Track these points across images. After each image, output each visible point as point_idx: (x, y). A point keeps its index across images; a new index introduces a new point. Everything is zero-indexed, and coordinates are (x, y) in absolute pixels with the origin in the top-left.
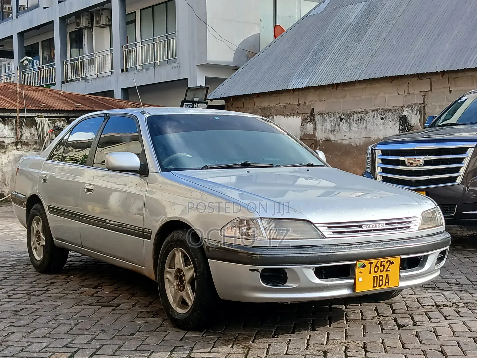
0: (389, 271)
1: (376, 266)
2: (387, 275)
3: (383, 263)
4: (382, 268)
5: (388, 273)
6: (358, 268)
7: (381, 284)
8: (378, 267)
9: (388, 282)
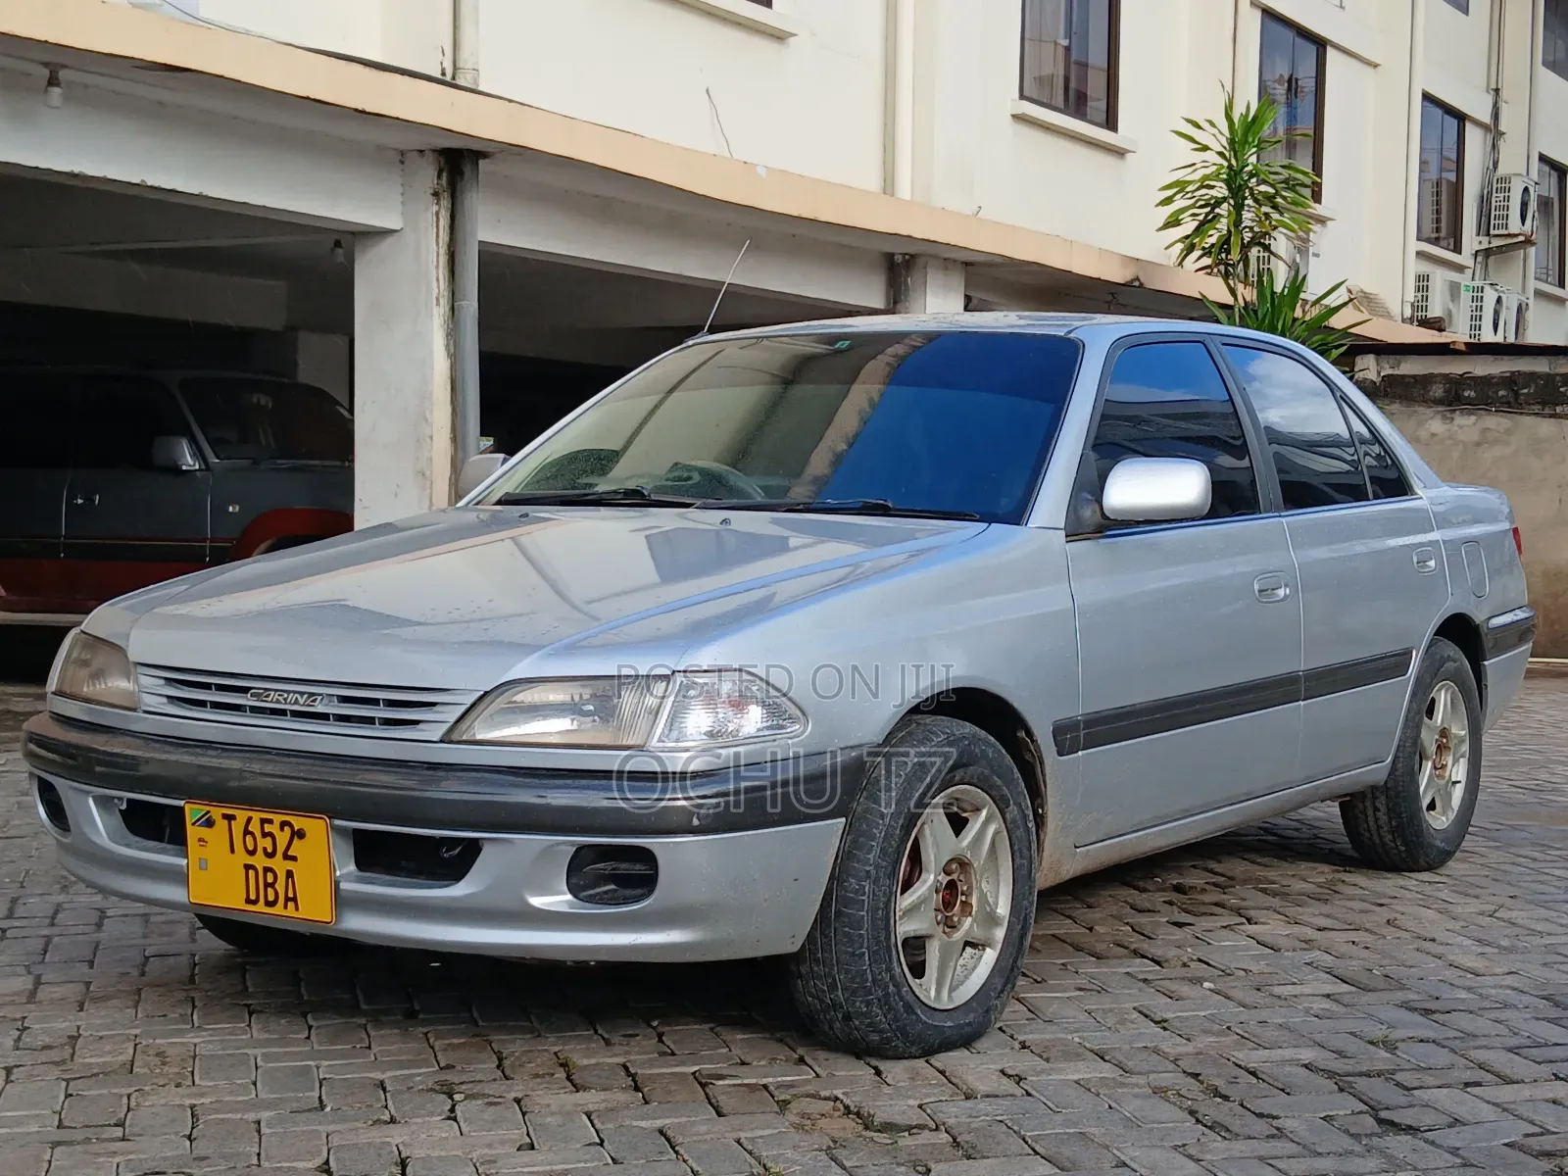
0: (294, 858)
1: (247, 832)
2: (289, 874)
3: (267, 828)
4: (267, 843)
5: (290, 865)
6: (193, 824)
7: (271, 898)
8: (252, 834)
9: (294, 899)
